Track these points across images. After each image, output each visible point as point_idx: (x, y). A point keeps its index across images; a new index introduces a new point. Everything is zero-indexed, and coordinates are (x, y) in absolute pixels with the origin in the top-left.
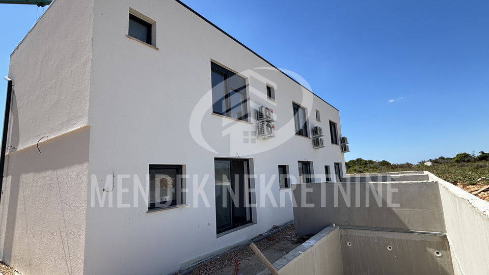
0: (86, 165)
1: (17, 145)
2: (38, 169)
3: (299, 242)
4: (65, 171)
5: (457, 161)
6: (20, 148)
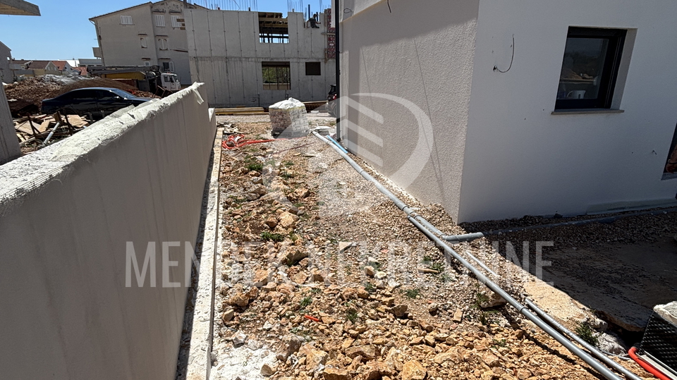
0: (471, 24)
1: (353, 7)
2: (384, 39)
4: (430, 37)
6: (357, 11)
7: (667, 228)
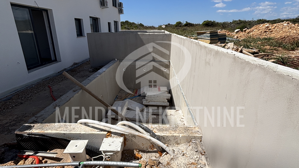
3: (94, 71)
5: (176, 26)
7: (36, 92)
